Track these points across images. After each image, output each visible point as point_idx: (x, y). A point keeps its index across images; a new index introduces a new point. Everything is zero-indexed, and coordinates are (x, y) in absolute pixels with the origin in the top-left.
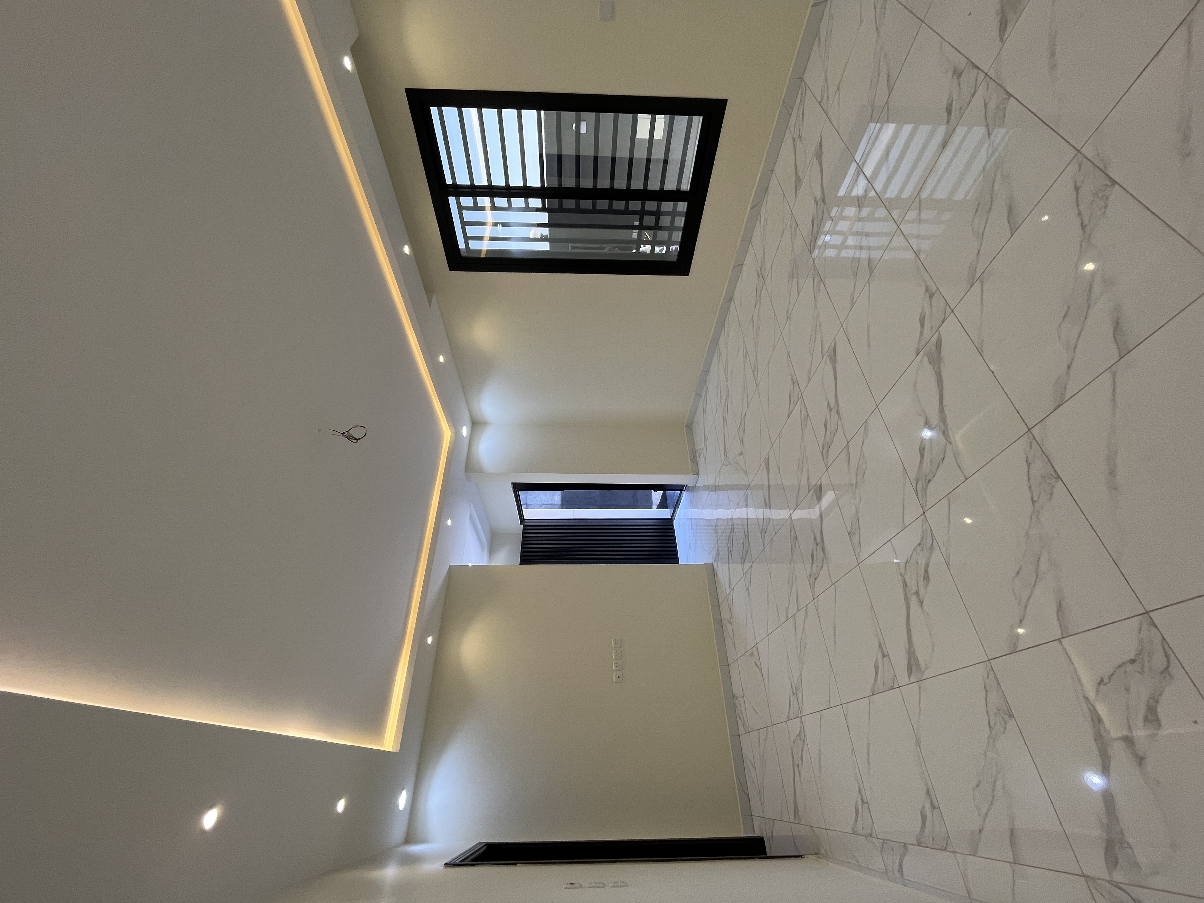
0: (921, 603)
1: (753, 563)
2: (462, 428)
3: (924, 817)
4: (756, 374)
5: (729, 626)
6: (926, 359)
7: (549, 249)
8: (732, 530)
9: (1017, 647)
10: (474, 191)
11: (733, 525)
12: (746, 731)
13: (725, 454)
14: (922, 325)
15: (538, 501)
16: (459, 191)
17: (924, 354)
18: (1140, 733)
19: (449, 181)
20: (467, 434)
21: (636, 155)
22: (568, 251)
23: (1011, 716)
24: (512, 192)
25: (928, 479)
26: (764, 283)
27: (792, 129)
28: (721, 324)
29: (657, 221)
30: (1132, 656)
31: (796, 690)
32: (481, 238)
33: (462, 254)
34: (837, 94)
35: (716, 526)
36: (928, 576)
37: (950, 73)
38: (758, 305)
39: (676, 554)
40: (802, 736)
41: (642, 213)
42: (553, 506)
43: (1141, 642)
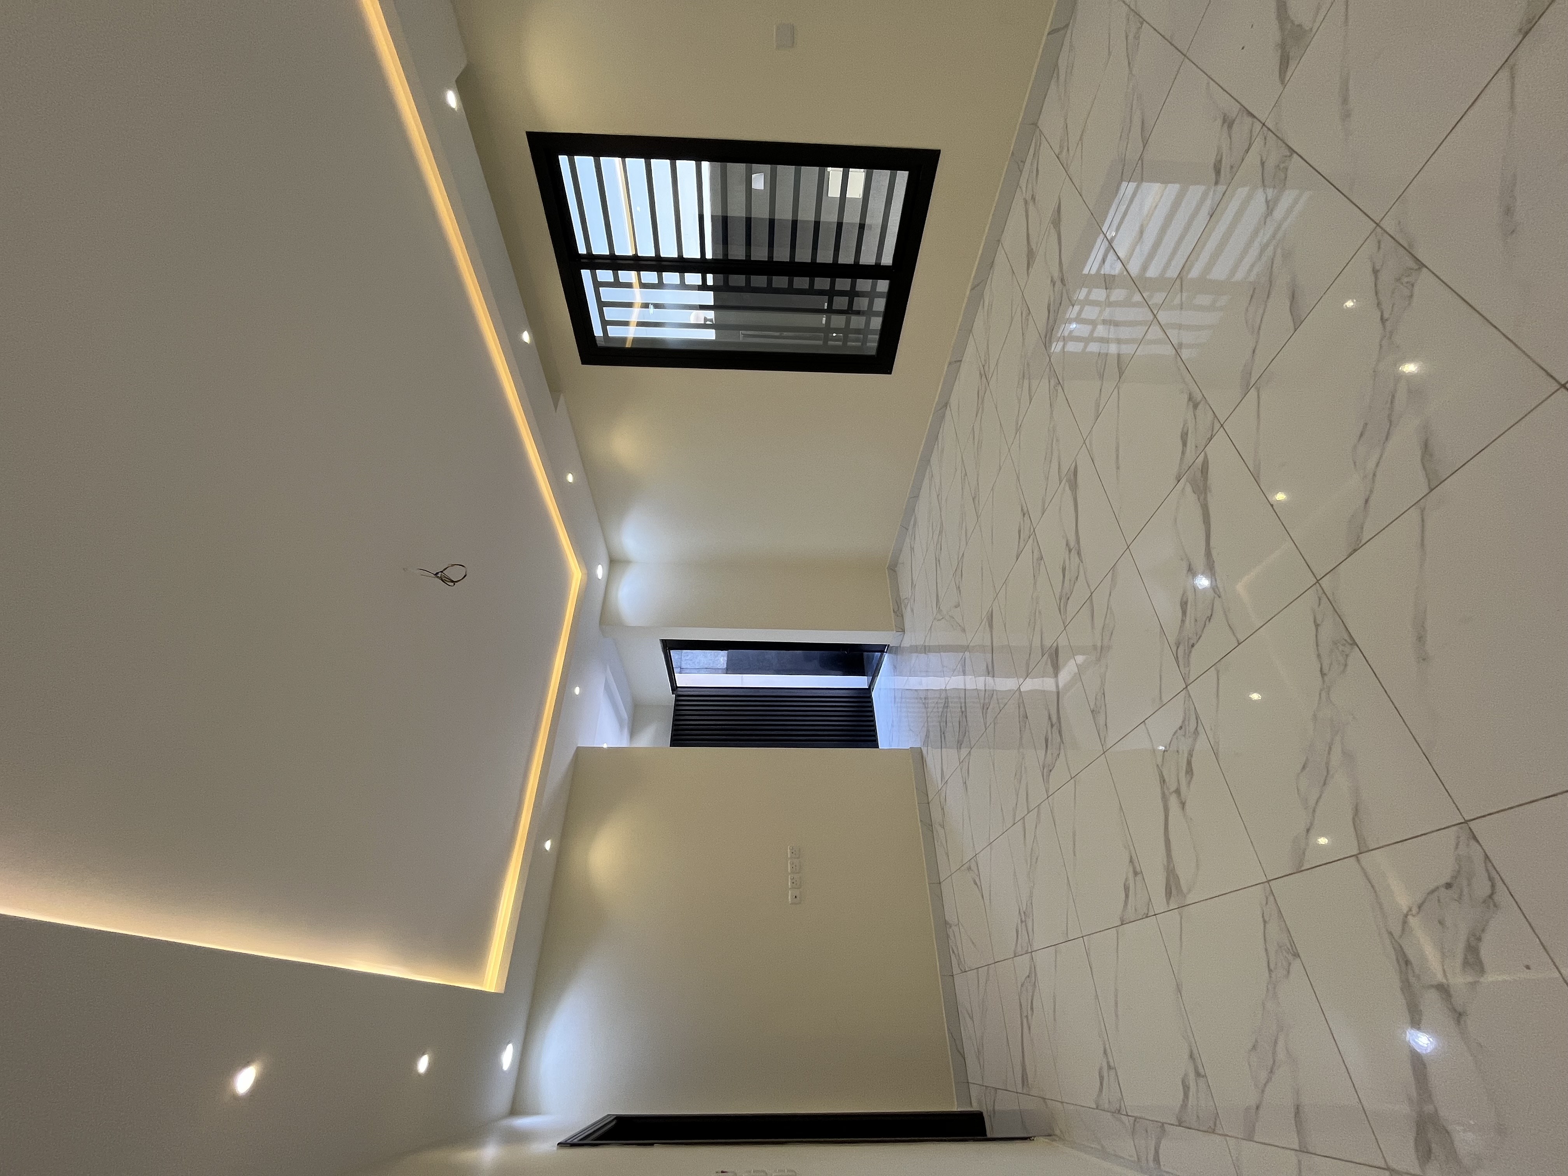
0: (1183, 804)
1: (971, 749)
2: (596, 568)
3: (1186, 1089)
4: (977, 502)
5: (941, 831)
6: (1189, 489)
7: (714, 338)
8: (946, 705)
9: (1303, 865)
10: (614, 262)
11: (947, 698)
12: (961, 970)
13: (938, 607)
14: (1185, 444)
15: (696, 663)
16: (594, 262)
17: (1187, 480)
18: (1459, 980)
19: (582, 250)
20: (603, 575)
21: (823, 218)
22: (741, 340)
23: (1297, 955)
24: (663, 265)
25: (1192, 642)
26: (987, 386)
27: (1024, 189)
28: (934, 437)
29: (851, 303)
30: (1446, 879)
31: (1025, 917)
32: (626, 324)
33: (598, 342)
34: (1080, 145)
35: (925, 698)
36: (1192, 770)
37: (1219, 122)
38: (979, 415)
39: (875, 735)
40: (1032, 975)
41: (831, 293)
42: (715, 670)
43: (1458, 859)
